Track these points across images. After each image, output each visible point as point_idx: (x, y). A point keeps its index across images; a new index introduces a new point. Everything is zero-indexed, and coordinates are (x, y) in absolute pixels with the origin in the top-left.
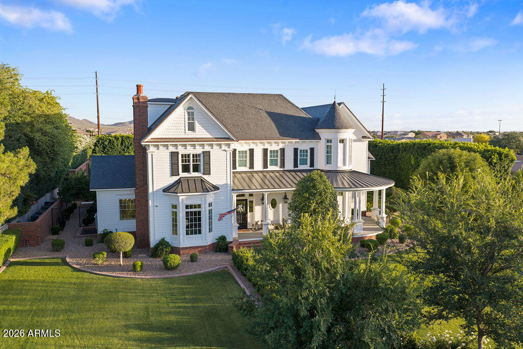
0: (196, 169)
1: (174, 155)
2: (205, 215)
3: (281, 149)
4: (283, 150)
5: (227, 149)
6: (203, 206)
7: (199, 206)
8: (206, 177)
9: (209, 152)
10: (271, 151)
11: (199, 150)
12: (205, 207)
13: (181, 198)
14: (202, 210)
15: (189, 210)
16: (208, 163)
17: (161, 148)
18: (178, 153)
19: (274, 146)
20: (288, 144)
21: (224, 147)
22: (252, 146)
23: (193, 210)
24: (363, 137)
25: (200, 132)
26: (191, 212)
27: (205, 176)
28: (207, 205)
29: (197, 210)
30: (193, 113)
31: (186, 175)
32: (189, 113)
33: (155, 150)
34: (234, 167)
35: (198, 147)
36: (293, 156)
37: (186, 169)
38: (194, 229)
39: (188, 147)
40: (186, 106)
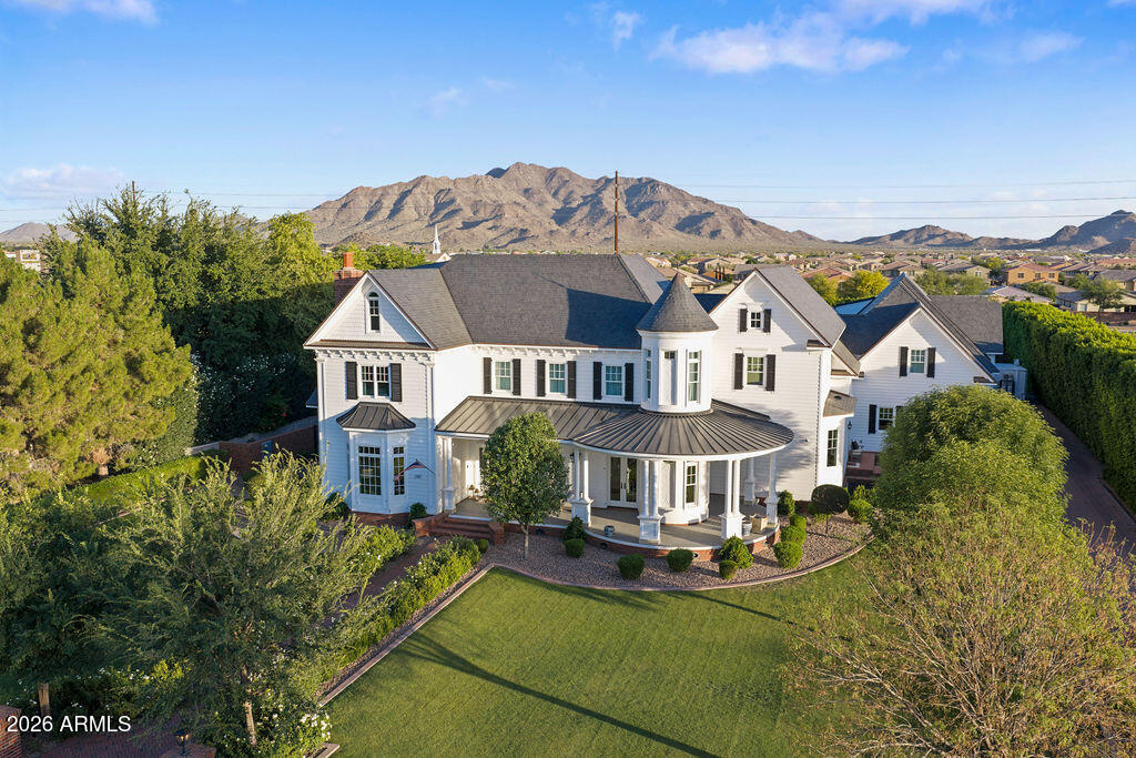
0: (384, 389)
1: (351, 367)
2: (386, 464)
3: (569, 362)
4: (572, 365)
5: (426, 362)
6: (382, 450)
7: (378, 450)
8: (395, 405)
9: (400, 365)
10: (551, 365)
11: (384, 362)
12: (386, 453)
13: (351, 435)
14: (382, 456)
15: (364, 455)
16: (398, 383)
17: (333, 356)
18: (355, 364)
19: (558, 356)
20: (584, 356)
21: (420, 359)
22: (518, 355)
23: (369, 455)
24: (810, 343)
25: (387, 332)
26: (367, 458)
27: (393, 404)
28: (390, 450)
29: (375, 456)
30: (377, 302)
31: (368, 399)
32: (371, 302)
33: (327, 359)
34: (487, 388)
35: (382, 357)
36: (592, 377)
37: (369, 389)
38: (371, 485)
39: (370, 356)
40: (368, 290)
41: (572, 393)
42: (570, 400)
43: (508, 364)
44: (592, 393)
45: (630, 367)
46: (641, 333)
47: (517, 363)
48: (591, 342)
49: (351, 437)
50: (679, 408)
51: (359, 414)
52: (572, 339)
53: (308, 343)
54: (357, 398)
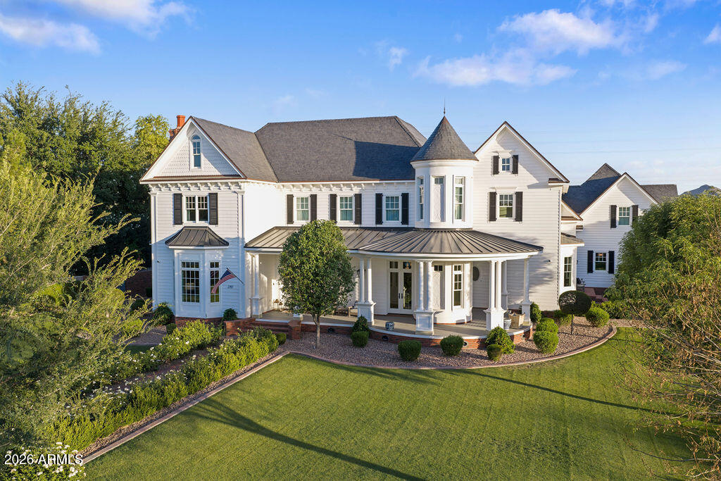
0: (203, 216)
1: (177, 198)
2: (204, 276)
3: (356, 195)
4: (358, 197)
5: (237, 190)
6: (201, 265)
7: (197, 265)
8: (212, 227)
9: (216, 194)
10: (341, 198)
11: (204, 192)
12: (204, 267)
13: (176, 252)
14: (201, 269)
15: (186, 269)
16: (215, 209)
17: (163, 189)
18: (181, 195)
19: (347, 191)
20: (368, 189)
21: (233, 188)
22: (315, 191)
23: (190, 269)
24: (551, 180)
25: (208, 168)
26: (188, 272)
27: (211, 226)
28: (207, 265)
29: (194, 269)
30: (199, 143)
31: (191, 224)
32: (194, 144)
33: (158, 193)
34: (290, 220)
35: (203, 188)
36: (374, 206)
37: (192, 217)
38: (191, 295)
39: (193, 188)
40: (191, 134)
41: (358, 220)
42: (357, 226)
43: (307, 199)
44: (375, 220)
45: (405, 197)
46: (414, 164)
47: (314, 197)
48: (373, 177)
49: (176, 254)
50: (448, 224)
51: (183, 236)
52: (359, 175)
53: (143, 179)
54: (181, 223)
